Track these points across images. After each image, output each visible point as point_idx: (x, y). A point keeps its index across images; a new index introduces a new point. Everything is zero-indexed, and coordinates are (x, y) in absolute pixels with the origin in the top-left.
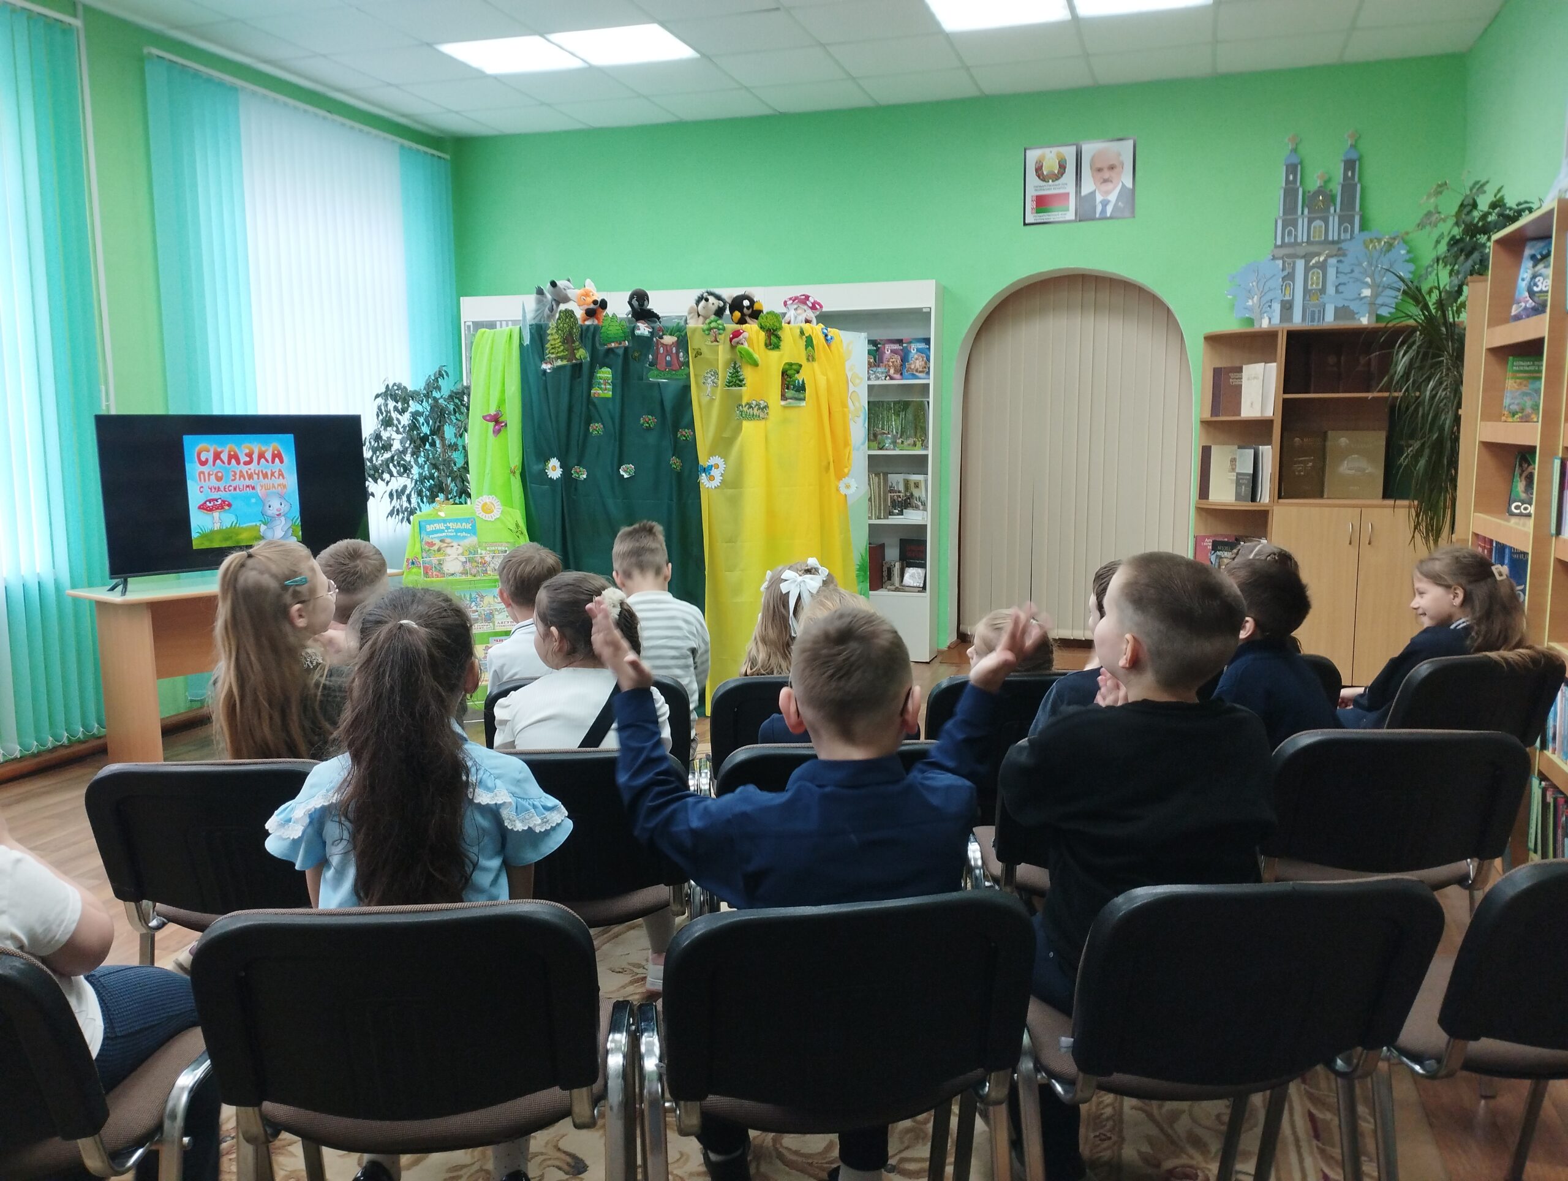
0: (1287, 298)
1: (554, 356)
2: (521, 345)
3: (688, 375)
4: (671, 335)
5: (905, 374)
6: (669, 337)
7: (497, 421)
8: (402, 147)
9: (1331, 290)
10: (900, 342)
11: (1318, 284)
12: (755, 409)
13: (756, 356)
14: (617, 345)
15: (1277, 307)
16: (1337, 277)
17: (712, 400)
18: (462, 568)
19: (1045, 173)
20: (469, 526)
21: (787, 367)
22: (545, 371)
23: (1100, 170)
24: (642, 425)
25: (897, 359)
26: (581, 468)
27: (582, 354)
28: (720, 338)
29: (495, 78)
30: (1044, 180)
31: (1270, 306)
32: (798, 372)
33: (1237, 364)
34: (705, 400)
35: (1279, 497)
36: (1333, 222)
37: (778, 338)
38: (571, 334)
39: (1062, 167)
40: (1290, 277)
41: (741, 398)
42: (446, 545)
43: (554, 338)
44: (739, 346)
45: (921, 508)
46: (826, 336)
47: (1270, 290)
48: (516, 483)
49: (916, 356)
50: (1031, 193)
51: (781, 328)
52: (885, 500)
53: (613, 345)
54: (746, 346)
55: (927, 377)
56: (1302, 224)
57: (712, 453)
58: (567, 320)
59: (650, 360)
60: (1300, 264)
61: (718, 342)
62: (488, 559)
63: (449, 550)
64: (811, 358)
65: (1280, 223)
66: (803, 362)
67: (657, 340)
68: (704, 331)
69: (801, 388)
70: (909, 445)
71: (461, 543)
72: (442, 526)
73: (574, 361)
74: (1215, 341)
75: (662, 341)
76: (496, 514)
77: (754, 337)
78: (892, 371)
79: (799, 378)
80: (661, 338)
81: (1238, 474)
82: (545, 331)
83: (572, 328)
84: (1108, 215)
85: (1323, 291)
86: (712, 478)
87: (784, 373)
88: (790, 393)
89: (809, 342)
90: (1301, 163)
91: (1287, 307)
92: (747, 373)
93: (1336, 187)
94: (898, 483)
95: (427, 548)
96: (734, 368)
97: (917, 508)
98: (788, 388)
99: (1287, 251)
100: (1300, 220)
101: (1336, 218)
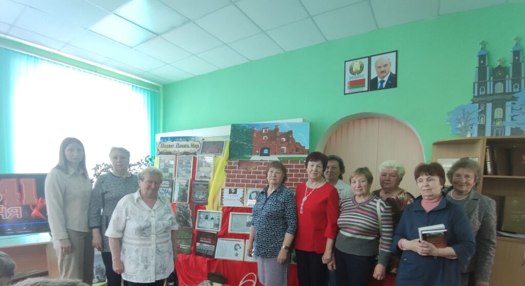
0: (482, 123)
9: (508, 118)
11: (500, 116)
15: (476, 128)
16: (512, 112)
19: (354, 71)
23: (380, 67)
30: (353, 74)
31: (471, 128)
36: (509, 83)
39: (362, 68)
40: (483, 112)
47: (471, 119)
50: (348, 80)
56: (490, 85)
60: (489, 106)
65: (476, 84)
74: (439, 144)
84: (384, 87)
85: (503, 119)
90: (487, 55)
91: (482, 128)
93: (509, 64)
99: (480, 99)
100: (488, 83)
101: (510, 81)
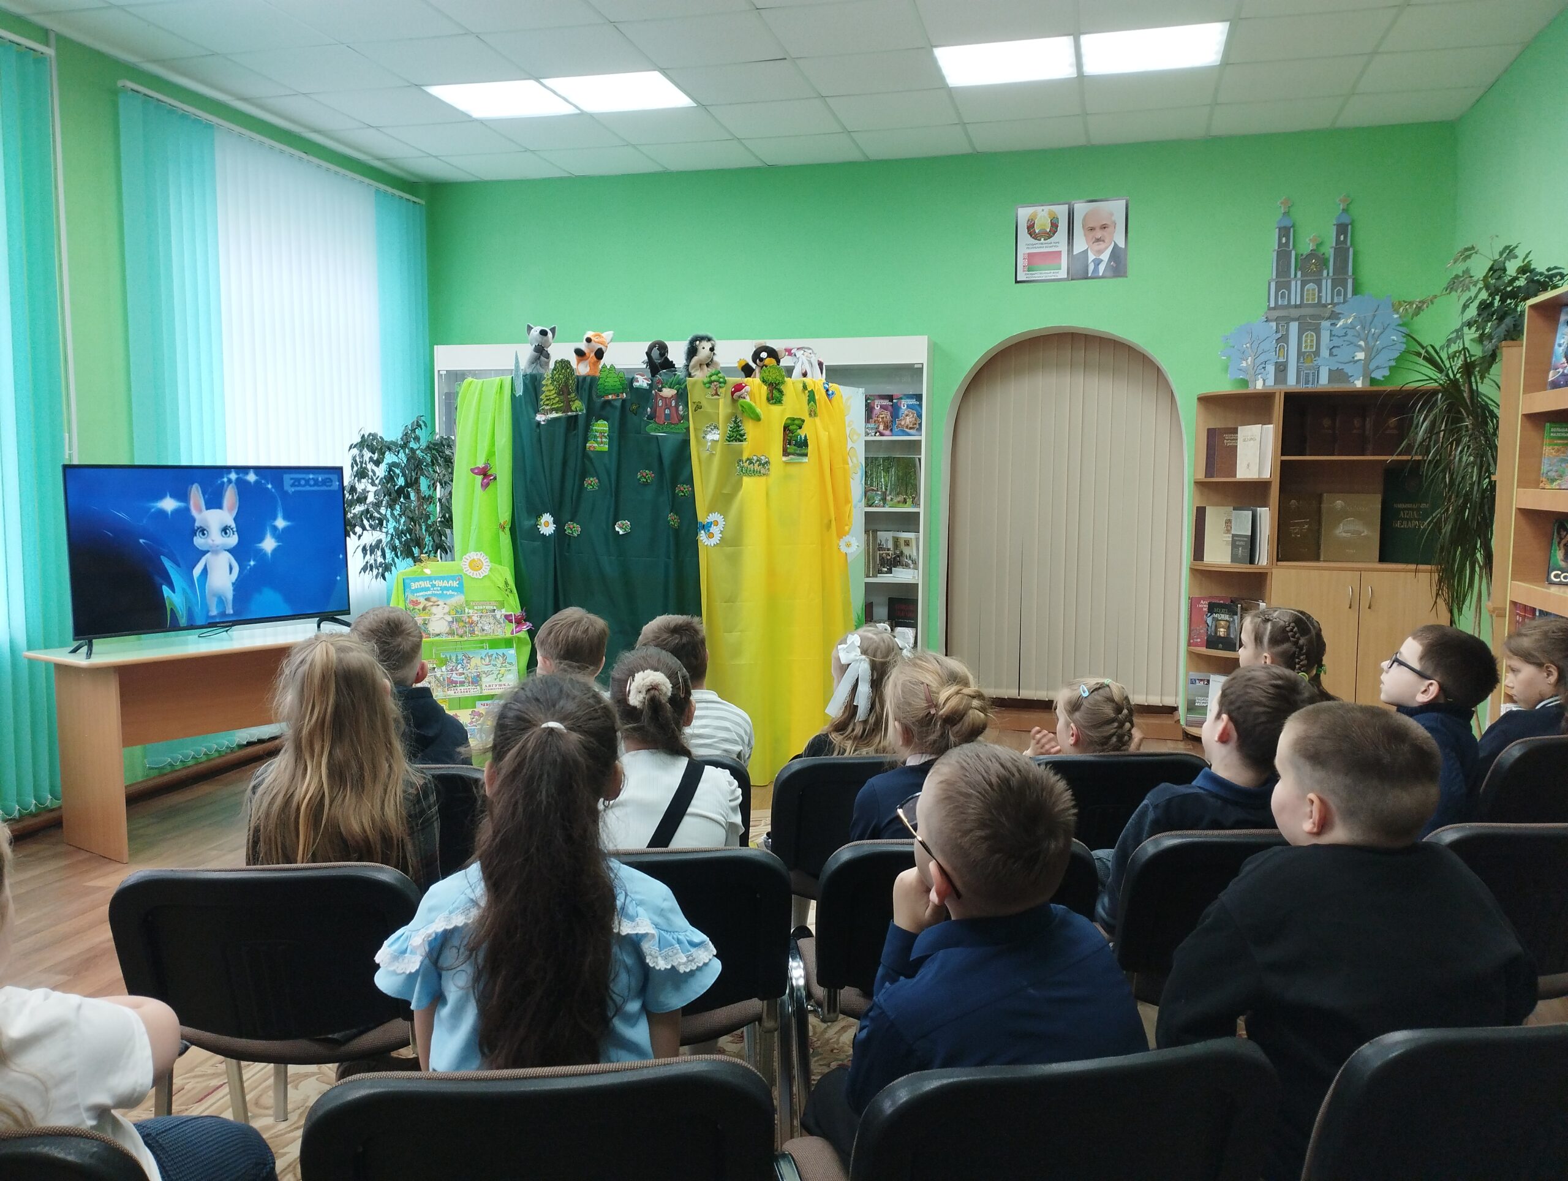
0: (1281, 360)
1: (548, 407)
2: (513, 396)
3: (688, 429)
4: (670, 387)
5: (895, 430)
6: (669, 389)
7: (485, 474)
8: (377, 190)
9: (1325, 352)
10: (890, 398)
11: (1311, 346)
12: (756, 465)
13: (758, 410)
14: (614, 397)
15: (1271, 369)
16: (1330, 340)
17: (712, 455)
18: (448, 628)
19: (1037, 231)
20: (455, 584)
21: (789, 422)
22: (539, 423)
23: (1092, 229)
24: (639, 480)
25: (888, 416)
26: (575, 524)
27: (578, 406)
28: (720, 391)
29: (482, 122)
30: (1035, 238)
31: (1264, 368)
32: (800, 428)
33: (1230, 425)
34: (705, 455)
35: (1278, 560)
36: (1327, 285)
37: (781, 392)
38: (566, 385)
39: (1054, 226)
40: (1283, 339)
41: (741, 453)
42: (431, 604)
43: (548, 390)
44: (741, 400)
45: (912, 566)
46: (827, 390)
47: (1264, 352)
48: (506, 539)
49: (906, 412)
50: (1022, 251)
51: (783, 382)
52: (874, 558)
53: (610, 397)
54: (748, 399)
55: (917, 433)
56: (1295, 286)
57: (711, 510)
58: (563, 371)
59: (649, 413)
60: (1294, 327)
61: (718, 395)
62: (475, 618)
63: (434, 610)
64: (813, 413)
65: (1273, 285)
66: (806, 417)
67: (656, 392)
68: (705, 384)
69: (804, 444)
70: (899, 502)
71: (448, 602)
72: (428, 584)
73: (570, 413)
74: (1208, 401)
75: (661, 394)
76: (485, 571)
77: (756, 391)
78: (881, 427)
79: (802, 433)
80: (660, 390)
81: (1234, 536)
82: (540, 382)
83: (568, 379)
84: (1101, 274)
85: (1317, 353)
86: (711, 536)
87: (786, 428)
88: (791, 448)
89: (812, 397)
90: (1293, 226)
91: (1281, 369)
92: (748, 427)
93: (1329, 250)
94: (887, 540)
95: (411, 607)
96: (735, 422)
97: (907, 566)
98: (790, 444)
99: (1280, 315)
100: (1293, 283)
101: (1329, 281)
